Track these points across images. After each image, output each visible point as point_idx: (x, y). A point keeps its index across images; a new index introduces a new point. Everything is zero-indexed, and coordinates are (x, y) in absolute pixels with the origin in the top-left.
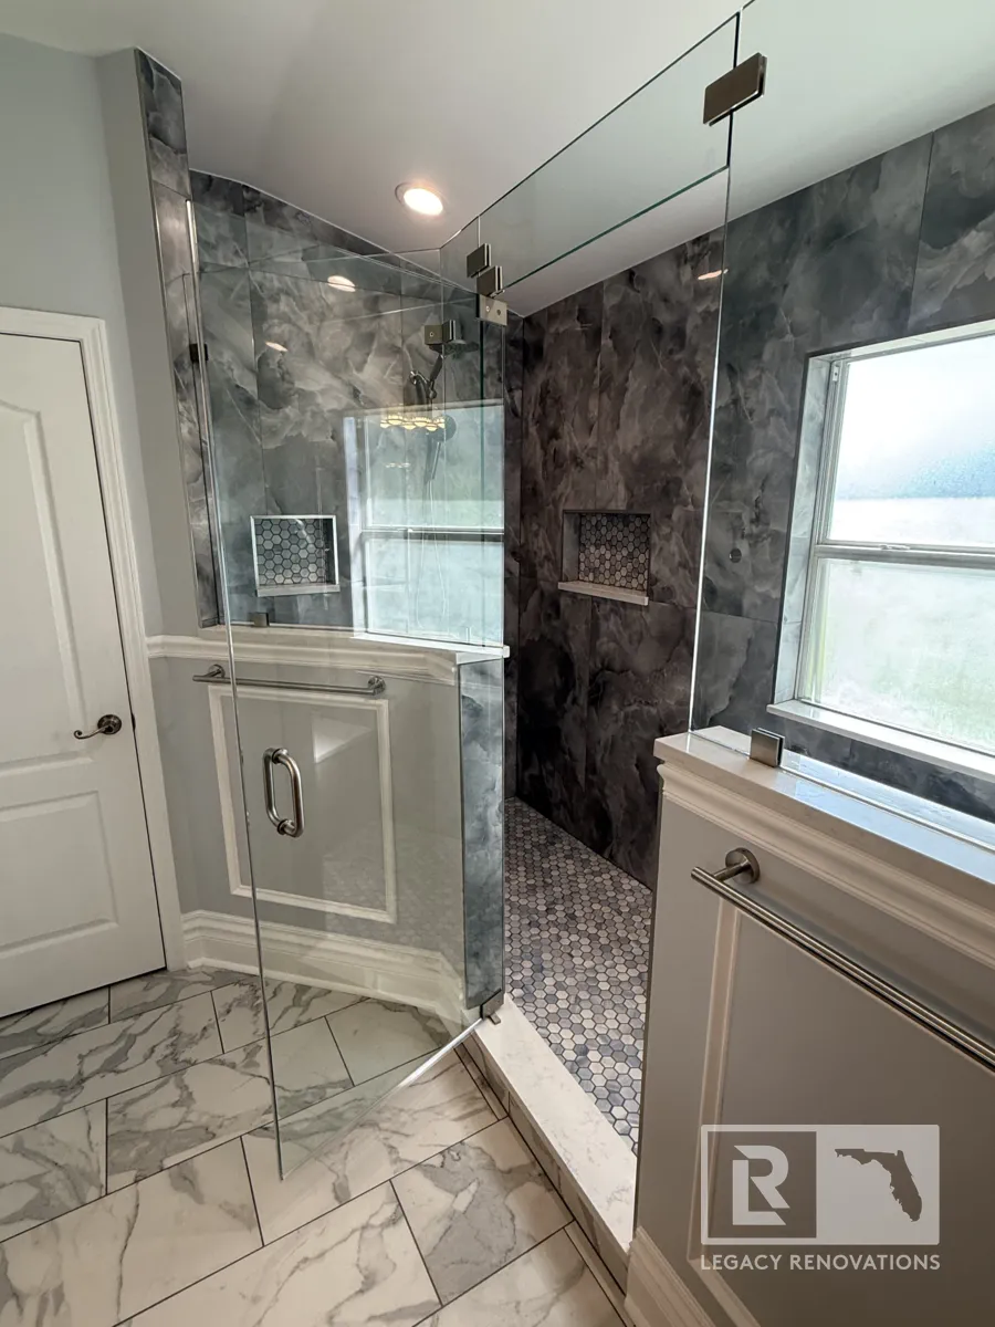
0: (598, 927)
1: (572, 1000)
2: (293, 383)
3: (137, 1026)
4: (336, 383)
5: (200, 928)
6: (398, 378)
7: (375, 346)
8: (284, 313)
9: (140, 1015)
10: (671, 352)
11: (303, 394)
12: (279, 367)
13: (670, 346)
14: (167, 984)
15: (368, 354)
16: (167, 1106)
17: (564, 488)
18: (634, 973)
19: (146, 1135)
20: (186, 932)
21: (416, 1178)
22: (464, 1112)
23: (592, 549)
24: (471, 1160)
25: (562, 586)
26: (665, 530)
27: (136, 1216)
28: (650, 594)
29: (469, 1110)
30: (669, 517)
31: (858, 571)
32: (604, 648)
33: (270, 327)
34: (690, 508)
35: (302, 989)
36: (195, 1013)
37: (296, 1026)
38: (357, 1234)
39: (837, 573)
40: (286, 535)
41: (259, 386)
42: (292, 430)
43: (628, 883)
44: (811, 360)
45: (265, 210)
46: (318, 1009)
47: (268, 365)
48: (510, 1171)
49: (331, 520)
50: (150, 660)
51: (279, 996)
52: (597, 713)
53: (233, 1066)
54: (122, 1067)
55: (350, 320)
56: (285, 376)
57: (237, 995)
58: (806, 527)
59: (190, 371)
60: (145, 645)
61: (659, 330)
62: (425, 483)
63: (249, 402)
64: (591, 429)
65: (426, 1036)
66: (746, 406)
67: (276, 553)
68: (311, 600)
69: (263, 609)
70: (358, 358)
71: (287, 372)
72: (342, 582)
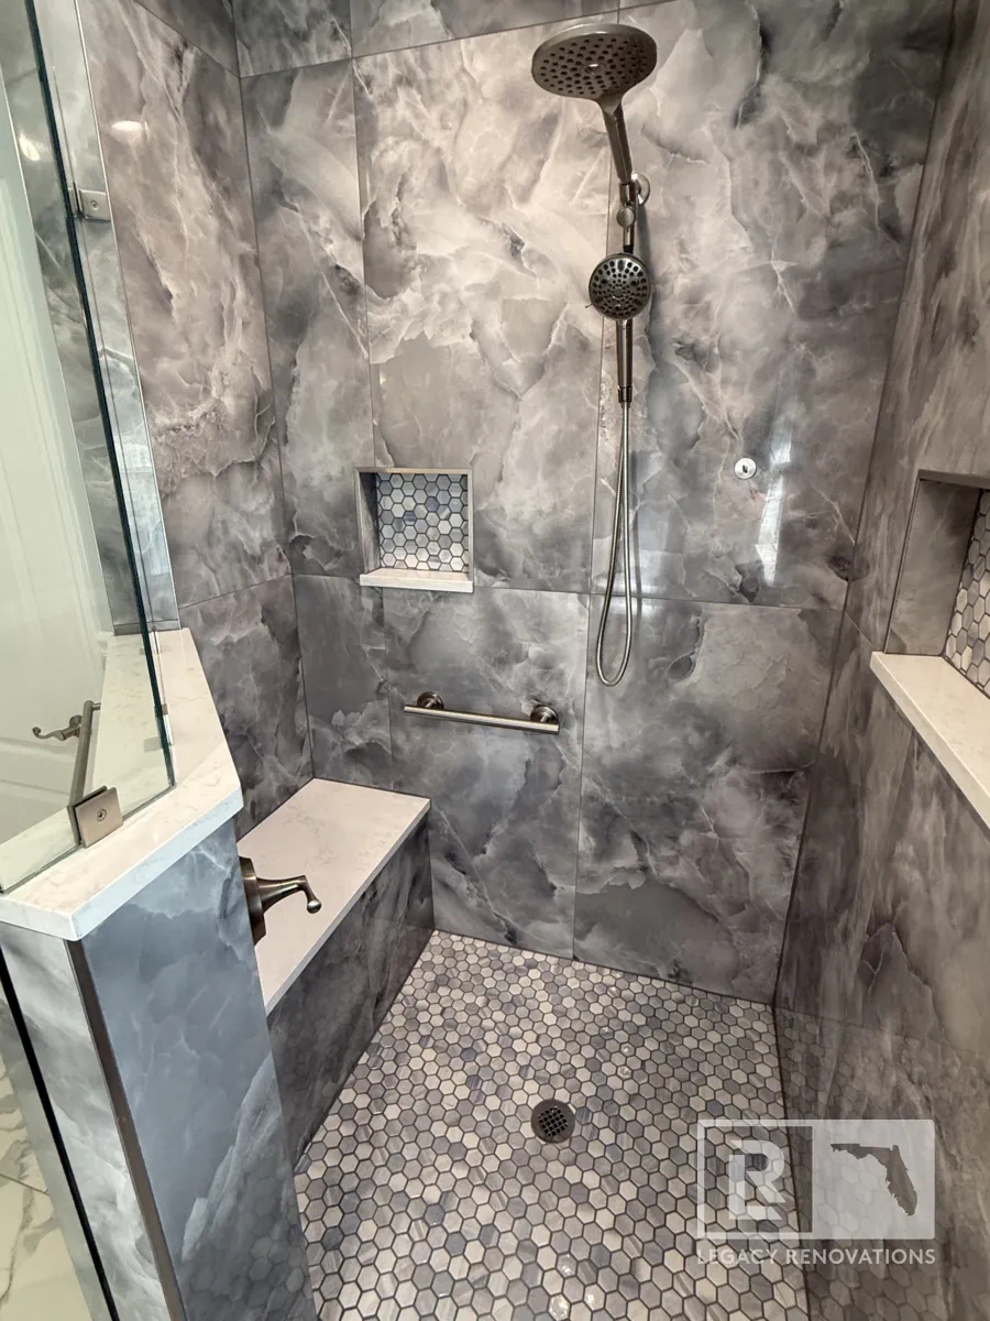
2: (413, 248)
4: (481, 234)
7: (557, 140)
8: (404, 122)
11: (430, 265)
12: (395, 223)
15: (541, 163)
17: (933, 410)
33: (382, 153)
41: (368, 262)
42: (410, 331)
47: (378, 221)
49: (466, 475)
56: (403, 236)
63: (352, 290)
67: (408, 523)
68: (432, 599)
69: (368, 603)
70: (522, 174)
71: (406, 230)
72: (479, 578)
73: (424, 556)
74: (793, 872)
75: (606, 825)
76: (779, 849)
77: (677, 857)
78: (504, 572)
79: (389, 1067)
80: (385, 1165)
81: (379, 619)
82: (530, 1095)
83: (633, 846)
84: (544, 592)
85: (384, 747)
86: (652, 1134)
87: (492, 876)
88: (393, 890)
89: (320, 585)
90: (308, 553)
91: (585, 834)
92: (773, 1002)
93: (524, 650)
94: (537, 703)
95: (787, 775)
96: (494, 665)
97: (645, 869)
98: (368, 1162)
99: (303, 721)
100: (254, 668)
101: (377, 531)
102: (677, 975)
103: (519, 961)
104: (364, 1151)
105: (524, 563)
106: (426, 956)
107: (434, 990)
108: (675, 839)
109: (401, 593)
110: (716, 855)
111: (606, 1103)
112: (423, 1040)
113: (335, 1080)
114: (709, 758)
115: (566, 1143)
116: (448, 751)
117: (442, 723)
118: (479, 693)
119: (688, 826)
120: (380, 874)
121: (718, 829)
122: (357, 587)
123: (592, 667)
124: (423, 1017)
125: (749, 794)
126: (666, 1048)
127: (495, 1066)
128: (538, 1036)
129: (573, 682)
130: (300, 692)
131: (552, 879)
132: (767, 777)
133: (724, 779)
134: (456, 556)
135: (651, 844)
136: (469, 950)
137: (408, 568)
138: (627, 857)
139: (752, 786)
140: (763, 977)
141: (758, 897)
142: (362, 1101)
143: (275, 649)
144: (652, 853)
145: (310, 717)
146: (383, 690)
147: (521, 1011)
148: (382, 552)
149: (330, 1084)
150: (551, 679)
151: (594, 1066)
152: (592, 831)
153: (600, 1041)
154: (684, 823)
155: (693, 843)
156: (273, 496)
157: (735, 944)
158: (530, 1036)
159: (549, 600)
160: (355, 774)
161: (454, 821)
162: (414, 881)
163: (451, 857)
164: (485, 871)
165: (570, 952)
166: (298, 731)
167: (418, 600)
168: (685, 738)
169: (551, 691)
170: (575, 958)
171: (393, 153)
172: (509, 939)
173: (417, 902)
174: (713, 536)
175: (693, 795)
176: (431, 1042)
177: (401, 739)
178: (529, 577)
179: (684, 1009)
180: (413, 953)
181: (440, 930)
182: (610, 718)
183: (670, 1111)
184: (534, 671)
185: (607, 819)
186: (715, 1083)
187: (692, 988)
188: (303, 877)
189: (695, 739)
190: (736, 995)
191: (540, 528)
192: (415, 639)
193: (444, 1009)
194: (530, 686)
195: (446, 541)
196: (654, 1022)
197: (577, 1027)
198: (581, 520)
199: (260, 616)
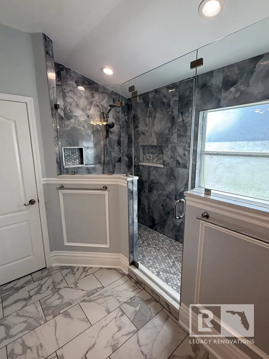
0: (155, 245)
1: (153, 262)
2: (73, 114)
3: (42, 282)
4: (83, 114)
5: (55, 256)
6: (98, 113)
7: (93, 104)
8: (71, 96)
9: (42, 279)
10: (167, 109)
11: (75, 116)
12: (70, 109)
13: (167, 107)
14: (48, 271)
15: (91, 107)
16: (57, 299)
17: (140, 140)
18: (166, 254)
19: (53, 307)
20: (52, 257)
21: (125, 305)
22: (133, 289)
23: (147, 154)
24: (137, 299)
25: (140, 163)
26: (167, 149)
27: (56, 325)
28: (163, 164)
29: (135, 289)
30: (168, 146)
31: (212, 158)
32: (152, 178)
33: (67, 99)
34: (173, 144)
35: (84, 268)
36: (58, 277)
37: (85, 276)
38: (114, 319)
39: (207, 158)
40: (70, 152)
41: (64, 114)
42: (72, 125)
43: (160, 235)
44: (200, 112)
45: (66, 70)
46: (90, 272)
47: (67, 109)
48: (147, 300)
49: (83, 148)
50: (43, 184)
51: (79, 271)
52: (151, 194)
53: (72, 288)
54: (41, 292)
55: (87, 98)
56: (71, 112)
57: (68, 272)
58: (200, 148)
59: (55, 111)
60: (42, 181)
61: (164, 103)
62: (106, 138)
63: (62, 118)
64: (147, 126)
65: (119, 274)
66: (186, 121)
70: (89, 107)
71: (71, 111)
109: (72, 168)
171: (69, 100)
195: (75, 159)
198: (100, 153)
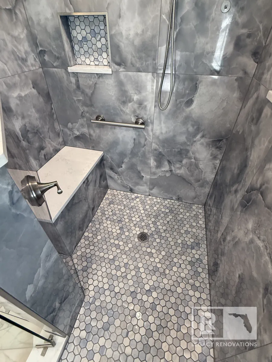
67: (84, 43)
68: (97, 77)
69: (73, 80)
72: (114, 67)
73: (92, 58)
74: (217, 171)
75: (160, 158)
76: (213, 164)
77: (181, 167)
78: (123, 64)
79: (98, 226)
80: (98, 251)
81: (78, 87)
82: (137, 231)
83: (168, 164)
84: (139, 73)
85: (87, 135)
86: (170, 239)
87: (125, 174)
88: (94, 179)
89: (54, 73)
90: (46, 58)
91: (153, 161)
92: (205, 205)
93: (132, 97)
94: (137, 118)
95: (220, 141)
96: (121, 104)
97: (171, 171)
98: (93, 250)
99: (58, 127)
100: (34, 107)
101: (73, 48)
102: (178, 199)
103: (133, 197)
104: (92, 248)
105: (131, 59)
106: (106, 196)
107: (109, 205)
108: (181, 162)
109: (85, 75)
110: (194, 166)
111: (158, 232)
112: (107, 219)
113: (82, 231)
114: (195, 135)
115: (147, 243)
116: (108, 136)
117: (105, 126)
118: (117, 114)
119: (186, 158)
120: (89, 175)
121: (194, 159)
122: (68, 73)
123: (157, 104)
124: (106, 213)
125: (206, 146)
126: (174, 218)
127: (127, 224)
128: (139, 216)
129: (150, 110)
130: (55, 116)
131: (142, 174)
132: (213, 141)
133: (199, 143)
134: (105, 58)
135: (173, 163)
136: (119, 194)
137: (87, 64)
138: (166, 167)
139: (208, 145)
140: (203, 199)
141: (204, 178)
142: (90, 235)
143: (41, 99)
144: (174, 166)
145: (60, 126)
146: (83, 115)
147: (134, 210)
148: (76, 58)
149: (81, 232)
150: (142, 108)
151: (154, 223)
152: (155, 160)
153: (156, 217)
154: (184, 157)
155: (187, 163)
156: (25, 29)
157: (196, 190)
158: (137, 216)
159: (141, 76)
160: (78, 144)
161: (112, 158)
162: (101, 176)
163: (112, 169)
164: (122, 173)
165: (148, 194)
166: (57, 130)
167: (91, 78)
168: (188, 129)
169: (142, 113)
170: (149, 195)
172: (131, 191)
173: (102, 182)
174: (207, 44)
175: (188, 148)
176: (109, 219)
177: (92, 132)
178: (133, 66)
179: (180, 207)
180: (102, 196)
181: (110, 189)
182: (162, 122)
183: (175, 234)
184: (136, 106)
185: (160, 156)
186: (187, 226)
187: (182, 202)
188: (56, 181)
189: (191, 129)
190: (195, 203)
191: (137, 42)
192: (93, 94)
193: (112, 210)
194: (134, 112)
195: (100, 51)
196: (171, 211)
197: (150, 213)
198: (153, 37)
199: (32, 86)
